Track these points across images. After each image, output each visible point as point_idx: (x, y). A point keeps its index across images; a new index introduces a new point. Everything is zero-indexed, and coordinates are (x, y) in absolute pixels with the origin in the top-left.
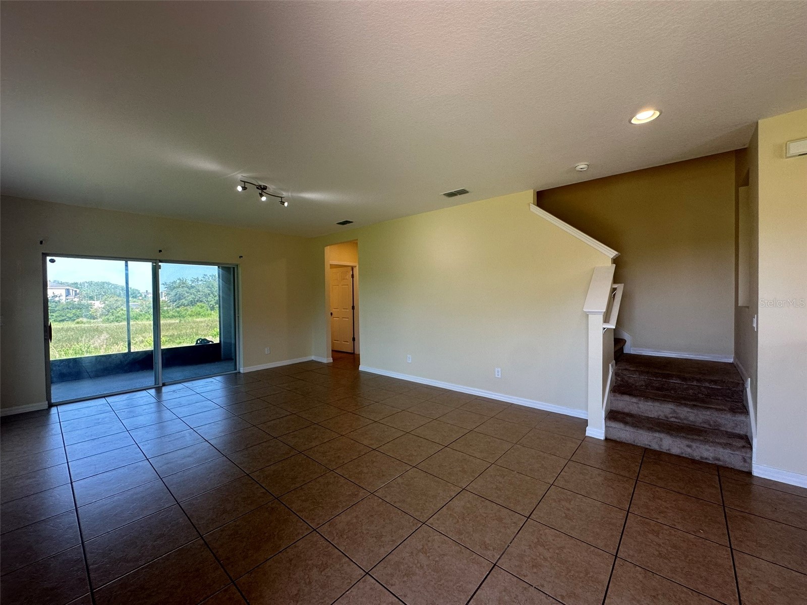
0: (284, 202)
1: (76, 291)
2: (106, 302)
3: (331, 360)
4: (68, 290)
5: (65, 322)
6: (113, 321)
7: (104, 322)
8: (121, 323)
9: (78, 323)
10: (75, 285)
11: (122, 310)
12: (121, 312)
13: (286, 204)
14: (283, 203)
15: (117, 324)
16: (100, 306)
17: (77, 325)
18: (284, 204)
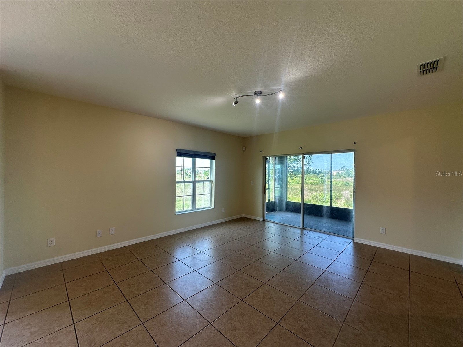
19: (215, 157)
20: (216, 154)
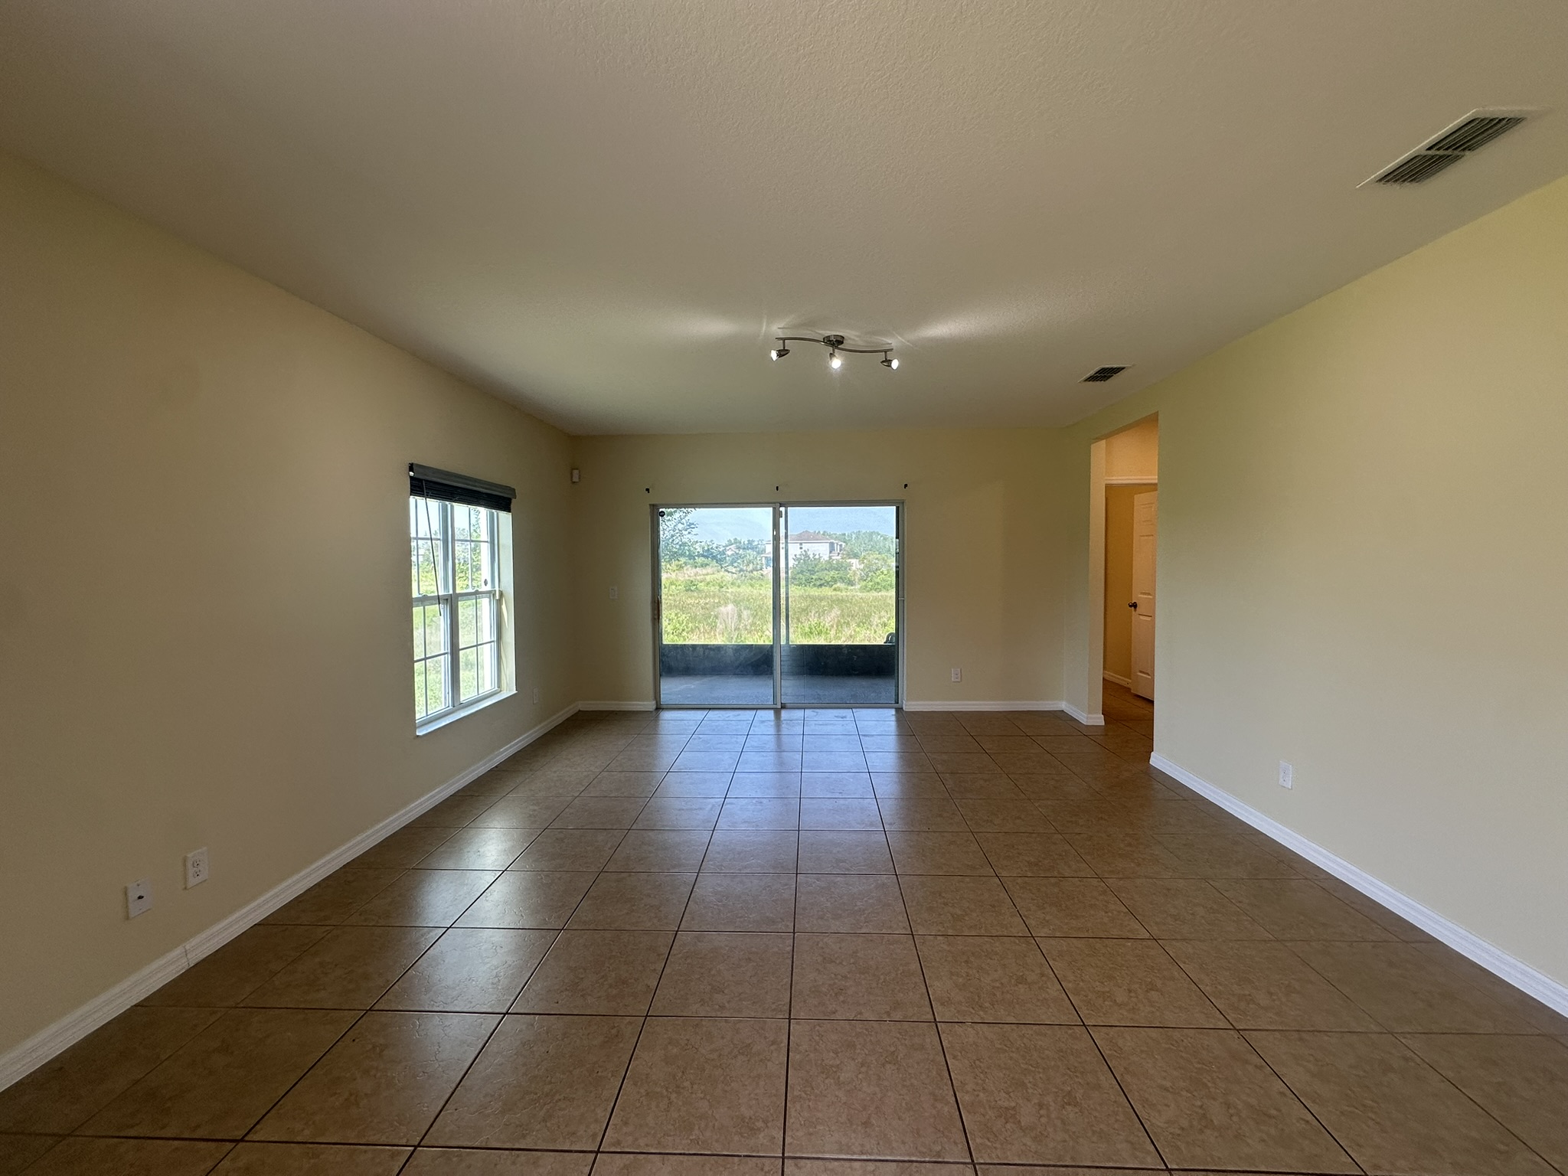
0: (890, 361)
1: (841, 545)
2: (865, 561)
3: (1099, 720)
4: (832, 544)
5: (823, 587)
6: (871, 590)
7: (864, 589)
8: (880, 594)
9: (835, 590)
10: (843, 538)
11: (882, 572)
12: (881, 576)
13: (895, 364)
14: (888, 362)
15: (875, 594)
16: (858, 567)
17: (834, 593)
18: (890, 366)
19: (513, 500)
20: (514, 489)
